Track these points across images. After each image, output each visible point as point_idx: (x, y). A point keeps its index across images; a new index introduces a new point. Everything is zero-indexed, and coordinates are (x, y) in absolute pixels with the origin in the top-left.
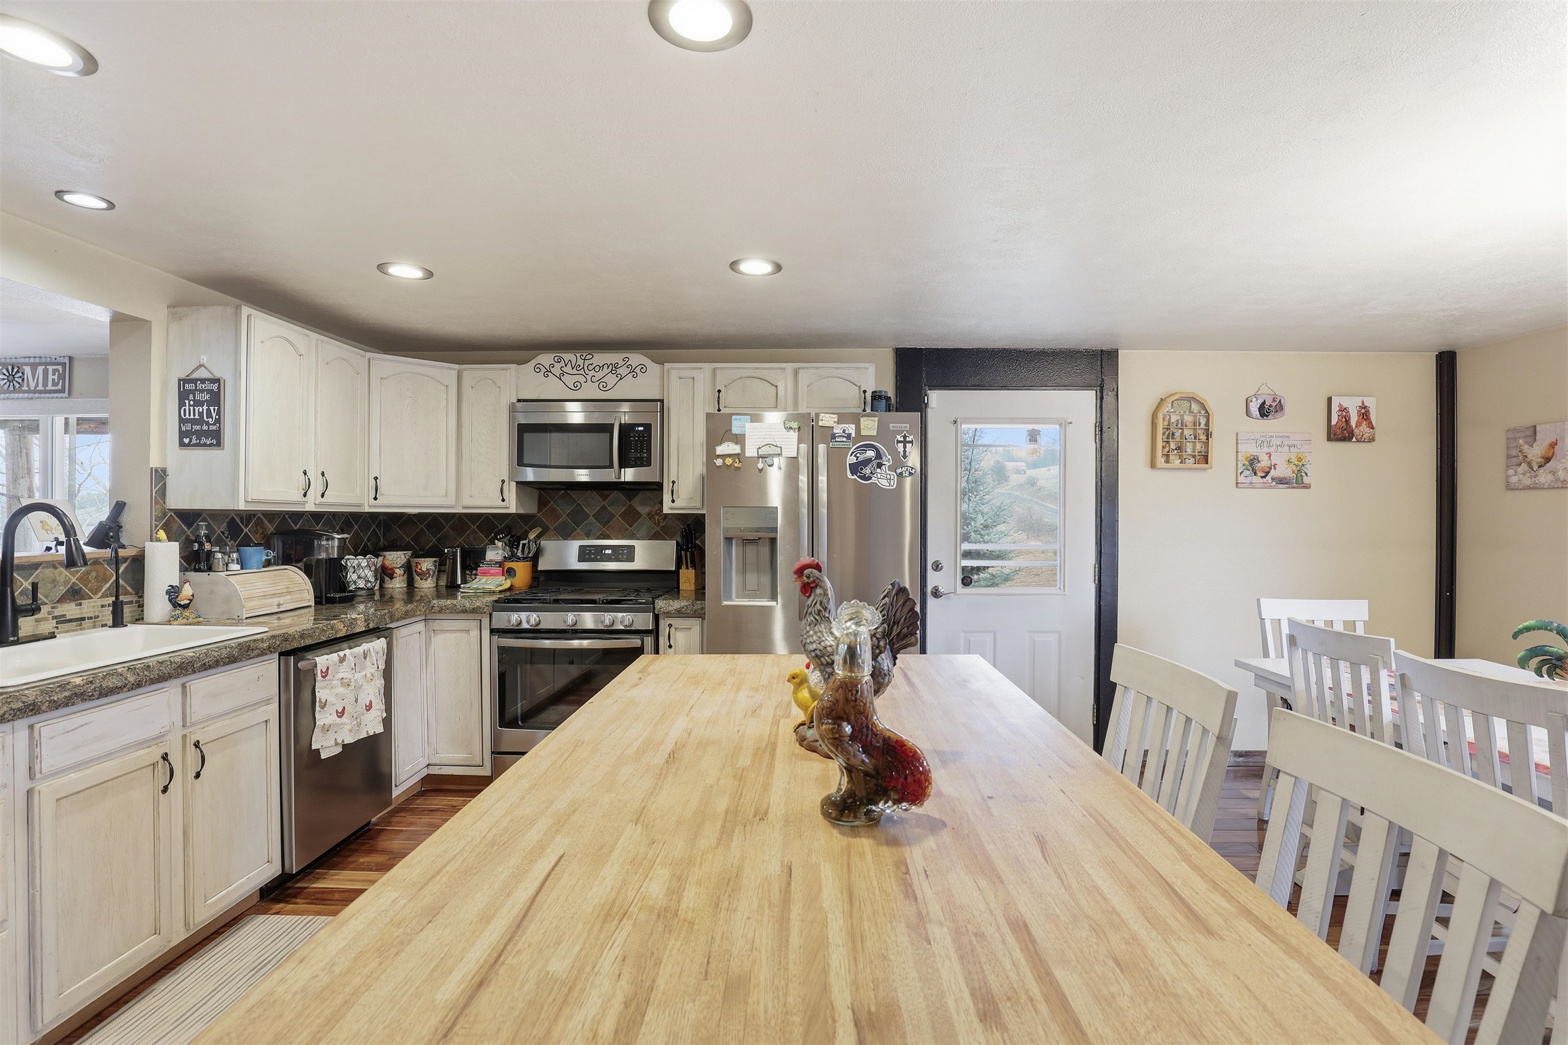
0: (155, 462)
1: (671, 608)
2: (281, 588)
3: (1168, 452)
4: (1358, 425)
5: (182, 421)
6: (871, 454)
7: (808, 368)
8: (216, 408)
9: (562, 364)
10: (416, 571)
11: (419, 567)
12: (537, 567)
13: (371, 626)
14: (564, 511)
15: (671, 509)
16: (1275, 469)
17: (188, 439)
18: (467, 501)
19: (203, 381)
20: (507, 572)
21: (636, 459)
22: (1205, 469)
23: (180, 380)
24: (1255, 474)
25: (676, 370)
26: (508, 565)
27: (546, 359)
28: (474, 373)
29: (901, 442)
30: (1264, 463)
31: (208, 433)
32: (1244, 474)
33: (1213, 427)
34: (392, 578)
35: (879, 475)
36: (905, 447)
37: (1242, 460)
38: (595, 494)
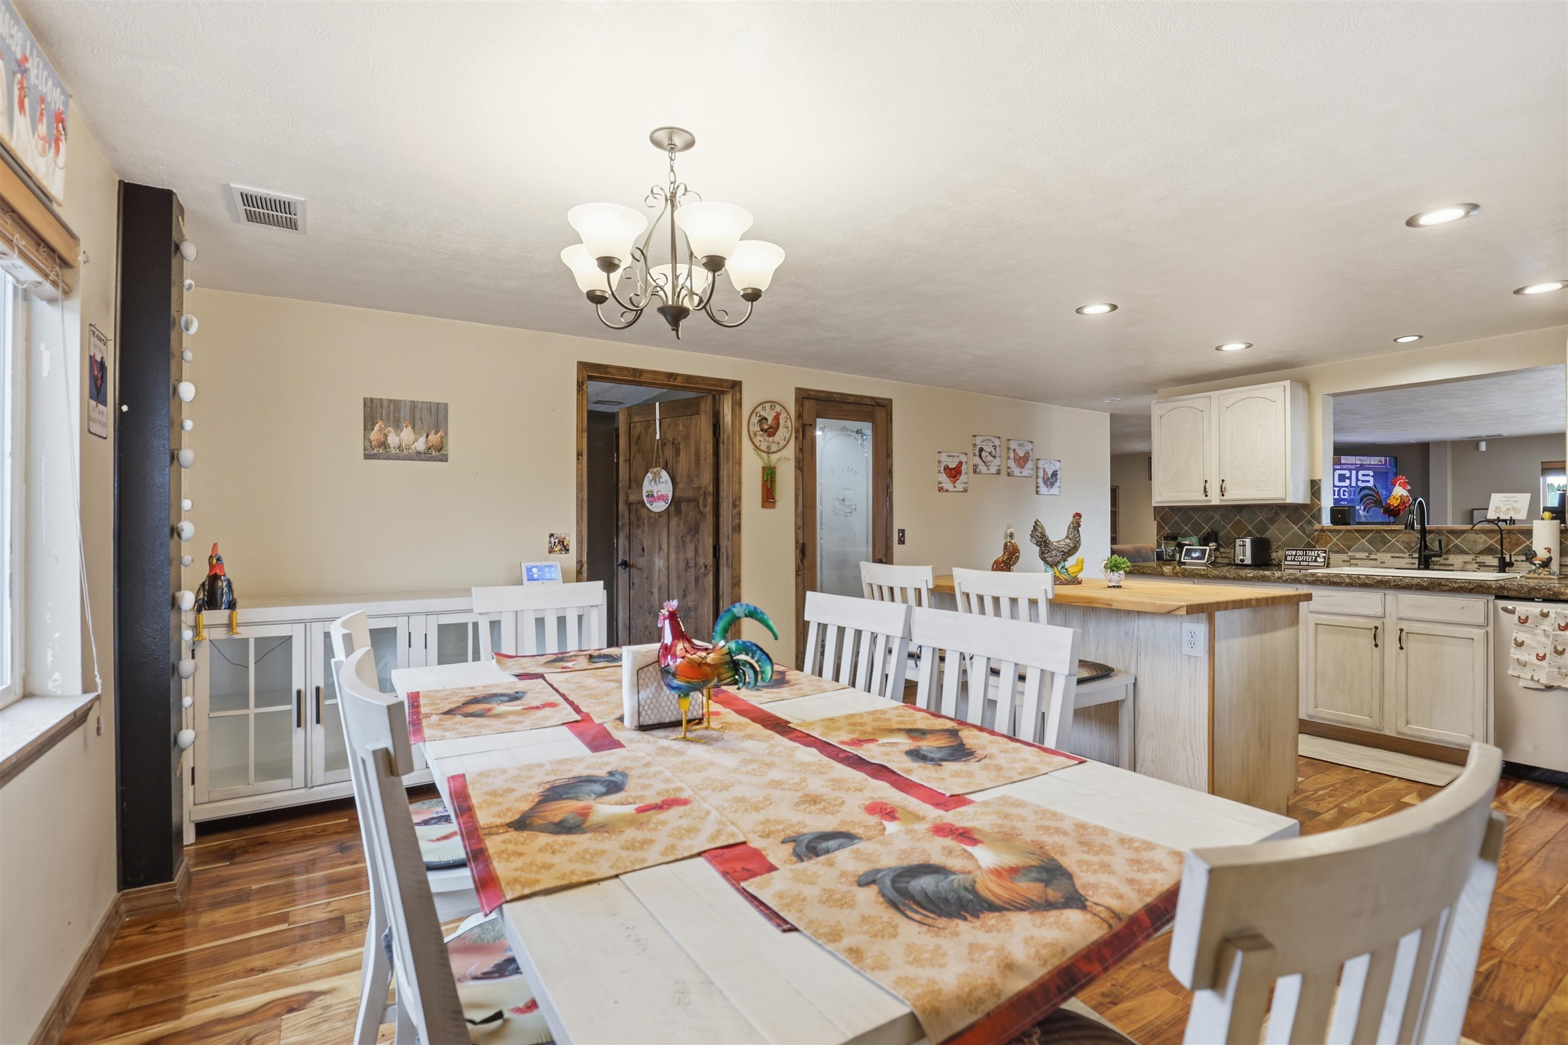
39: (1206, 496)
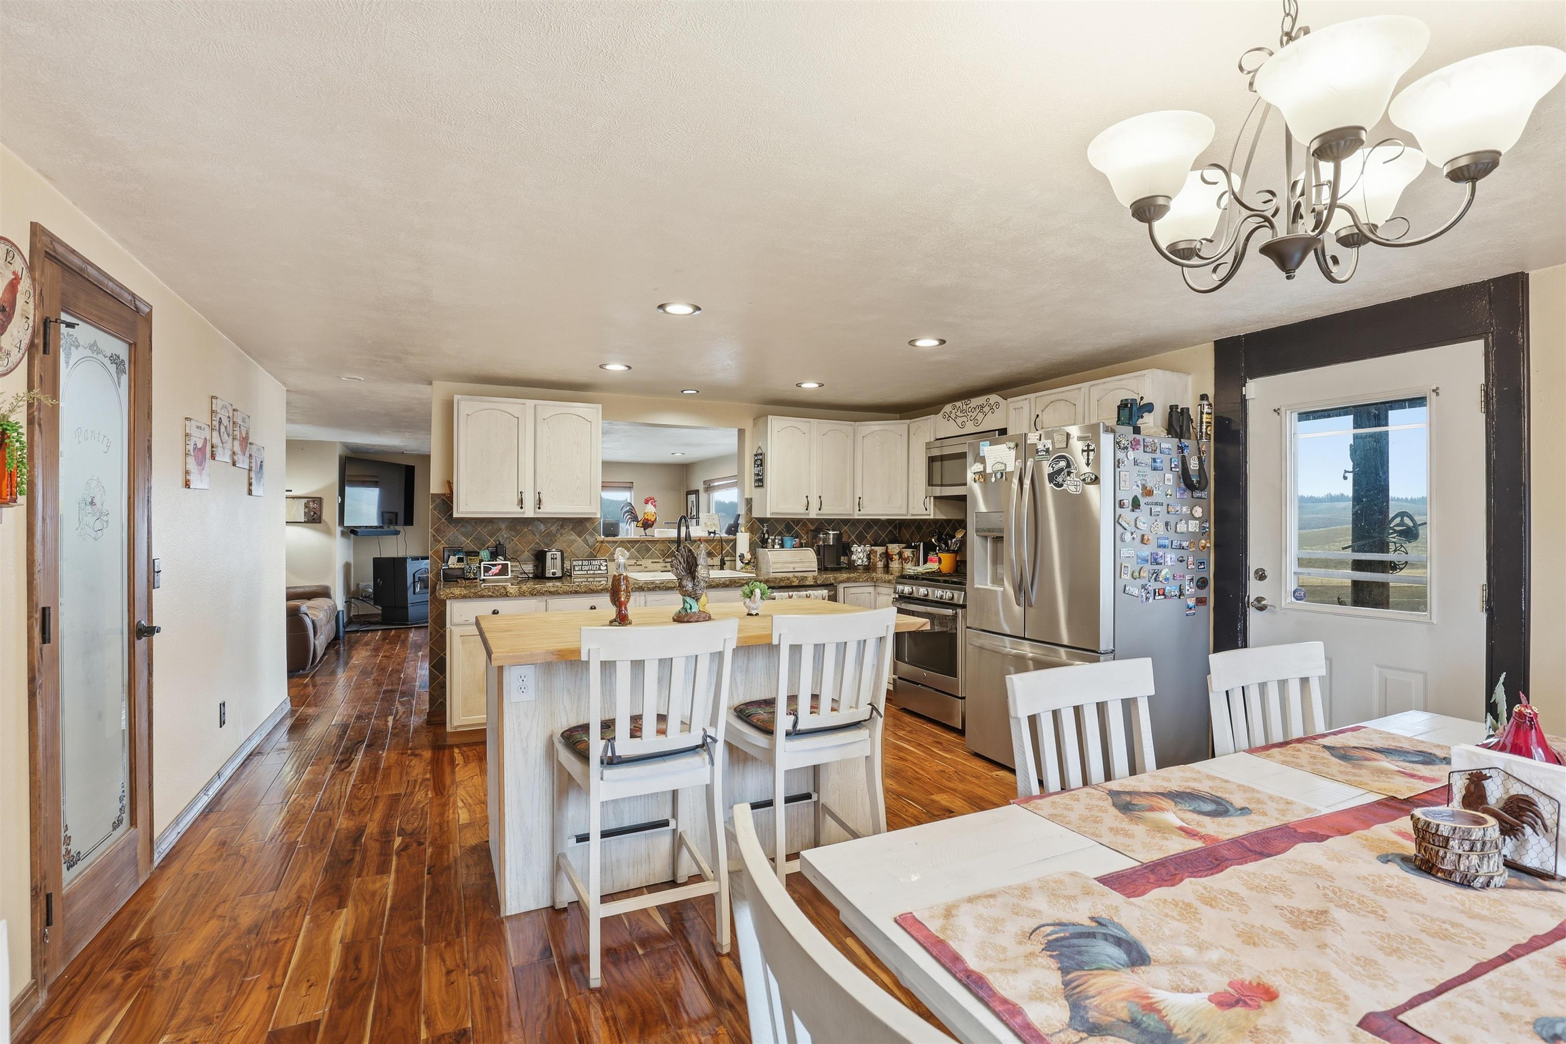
0: (748, 495)
2: (797, 559)
5: (755, 475)
6: (1063, 464)
7: (1098, 384)
8: (763, 467)
9: (956, 410)
13: (819, 582)
17: (756, 483)
18: (912, 511)
19: (759, 455)
23: (754, 455)
25: (1014, 403)
26: (939, 555)
27: (948, 408)
28: (916, 425)
29: (1085, 451)
31: (760, 480)
34: (892, 561)
35: (1067, 482)
36: (1088, 455)
39: (522, 508)
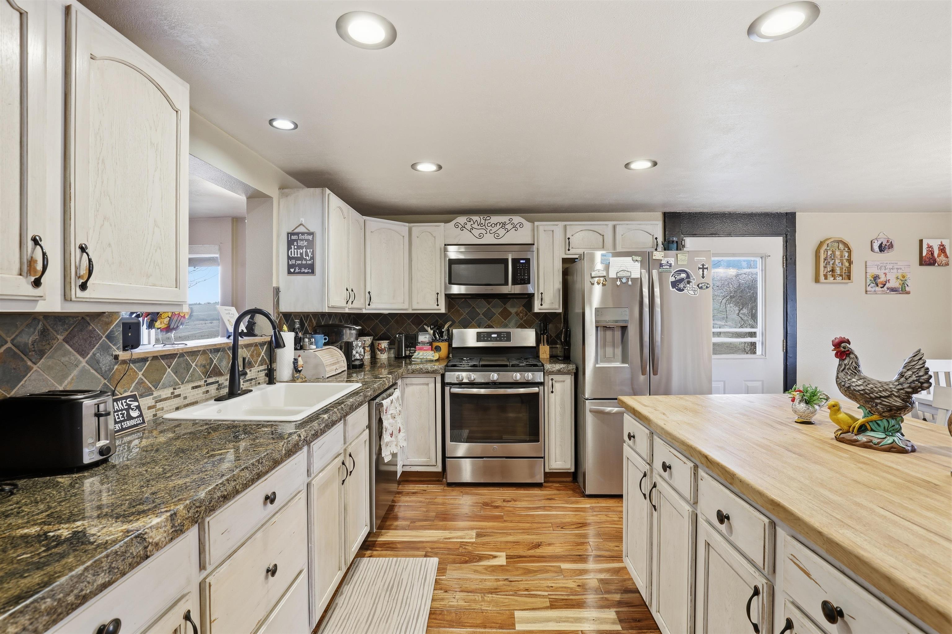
0: (275, 285)
1: (554, 369)
2: (336, 359)
3: (827, 273)
4: (939, 255)
5: (289, 258)
6: (683, 275)
7: (622, 224)
8: (311, 250)
9: (472, 222)
10: (378, 349)
11: (380, 346)
12: (452, 345)
14: (465, 312)
15: (540, 309)
16: (889, 282)
17: (293, 269)
18: (415, 307)
19: (303, 234)
20: (435, 348)
21: (521, 280)
22: (847, 283)
23: (288, 234)
24: (877, 286)
25: (542, 226)
26: (436, 344)
27: (462, 220)
28: (418, 229)
29: (700, 268)
30: (882, 279)
31: (306, 266)
32: (871, 286)
33: (853, 258)
35: (688, 288)
36: (703, 271)
37: (869, 277)
38: (483, 302)
